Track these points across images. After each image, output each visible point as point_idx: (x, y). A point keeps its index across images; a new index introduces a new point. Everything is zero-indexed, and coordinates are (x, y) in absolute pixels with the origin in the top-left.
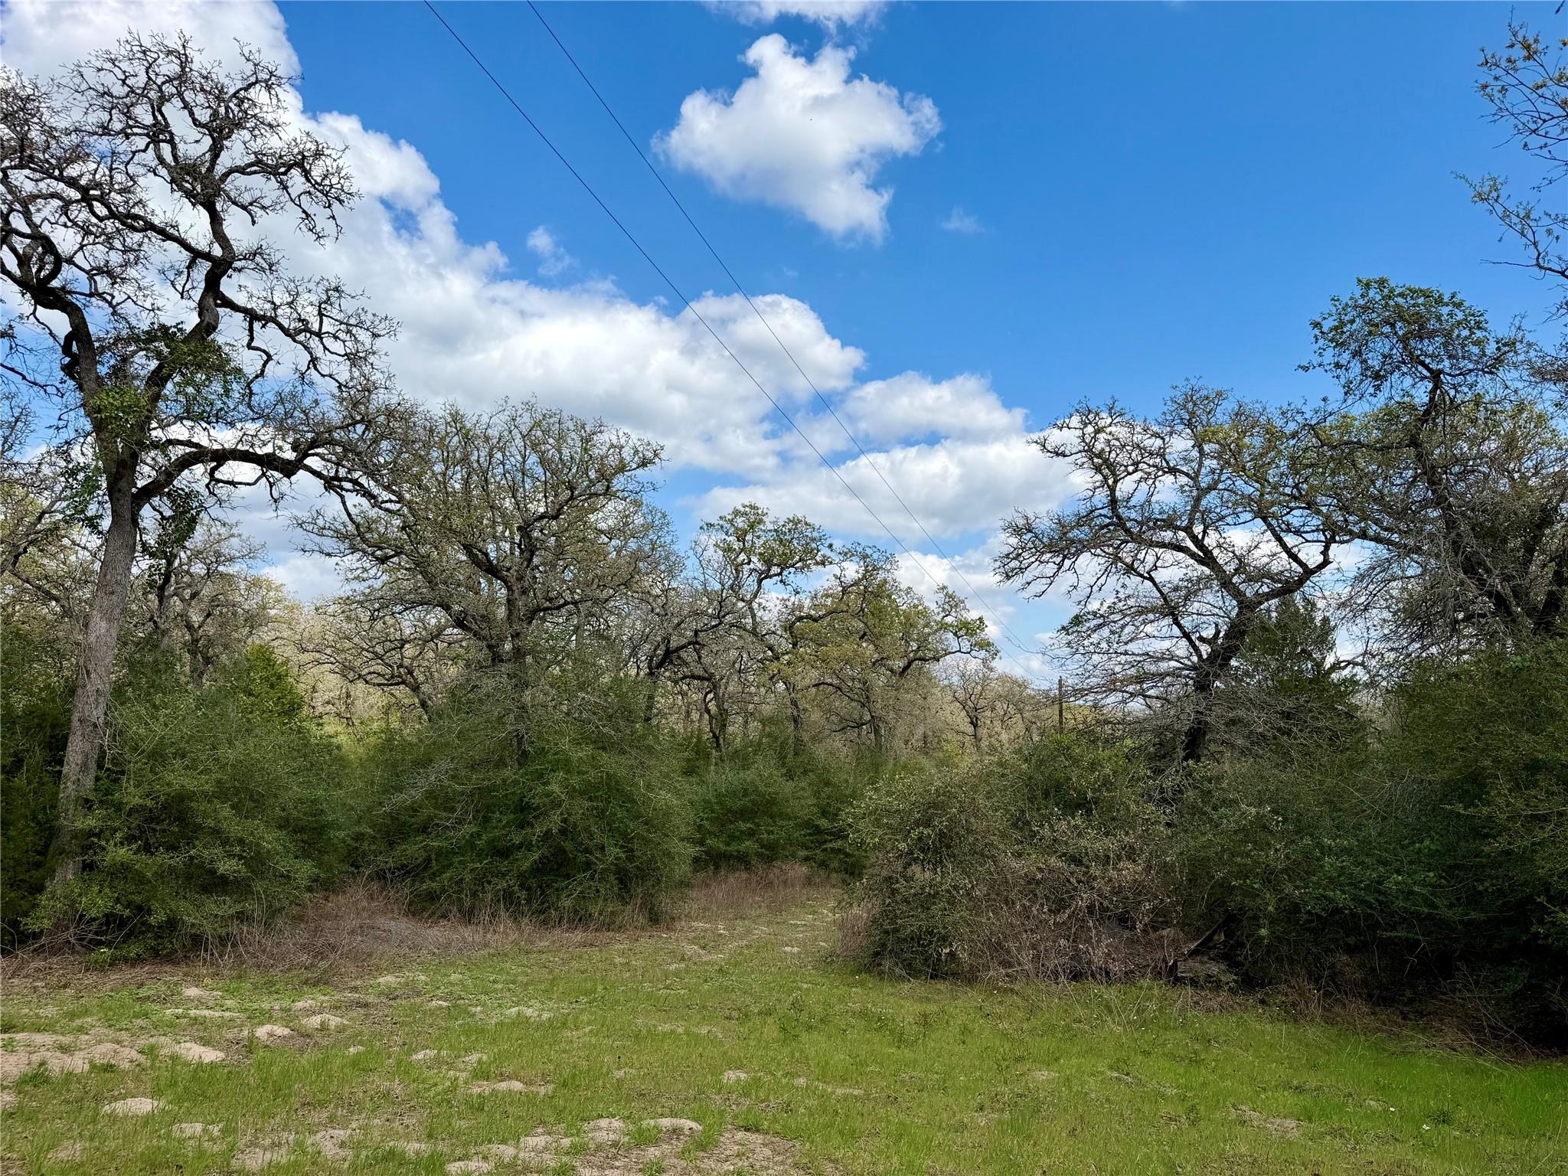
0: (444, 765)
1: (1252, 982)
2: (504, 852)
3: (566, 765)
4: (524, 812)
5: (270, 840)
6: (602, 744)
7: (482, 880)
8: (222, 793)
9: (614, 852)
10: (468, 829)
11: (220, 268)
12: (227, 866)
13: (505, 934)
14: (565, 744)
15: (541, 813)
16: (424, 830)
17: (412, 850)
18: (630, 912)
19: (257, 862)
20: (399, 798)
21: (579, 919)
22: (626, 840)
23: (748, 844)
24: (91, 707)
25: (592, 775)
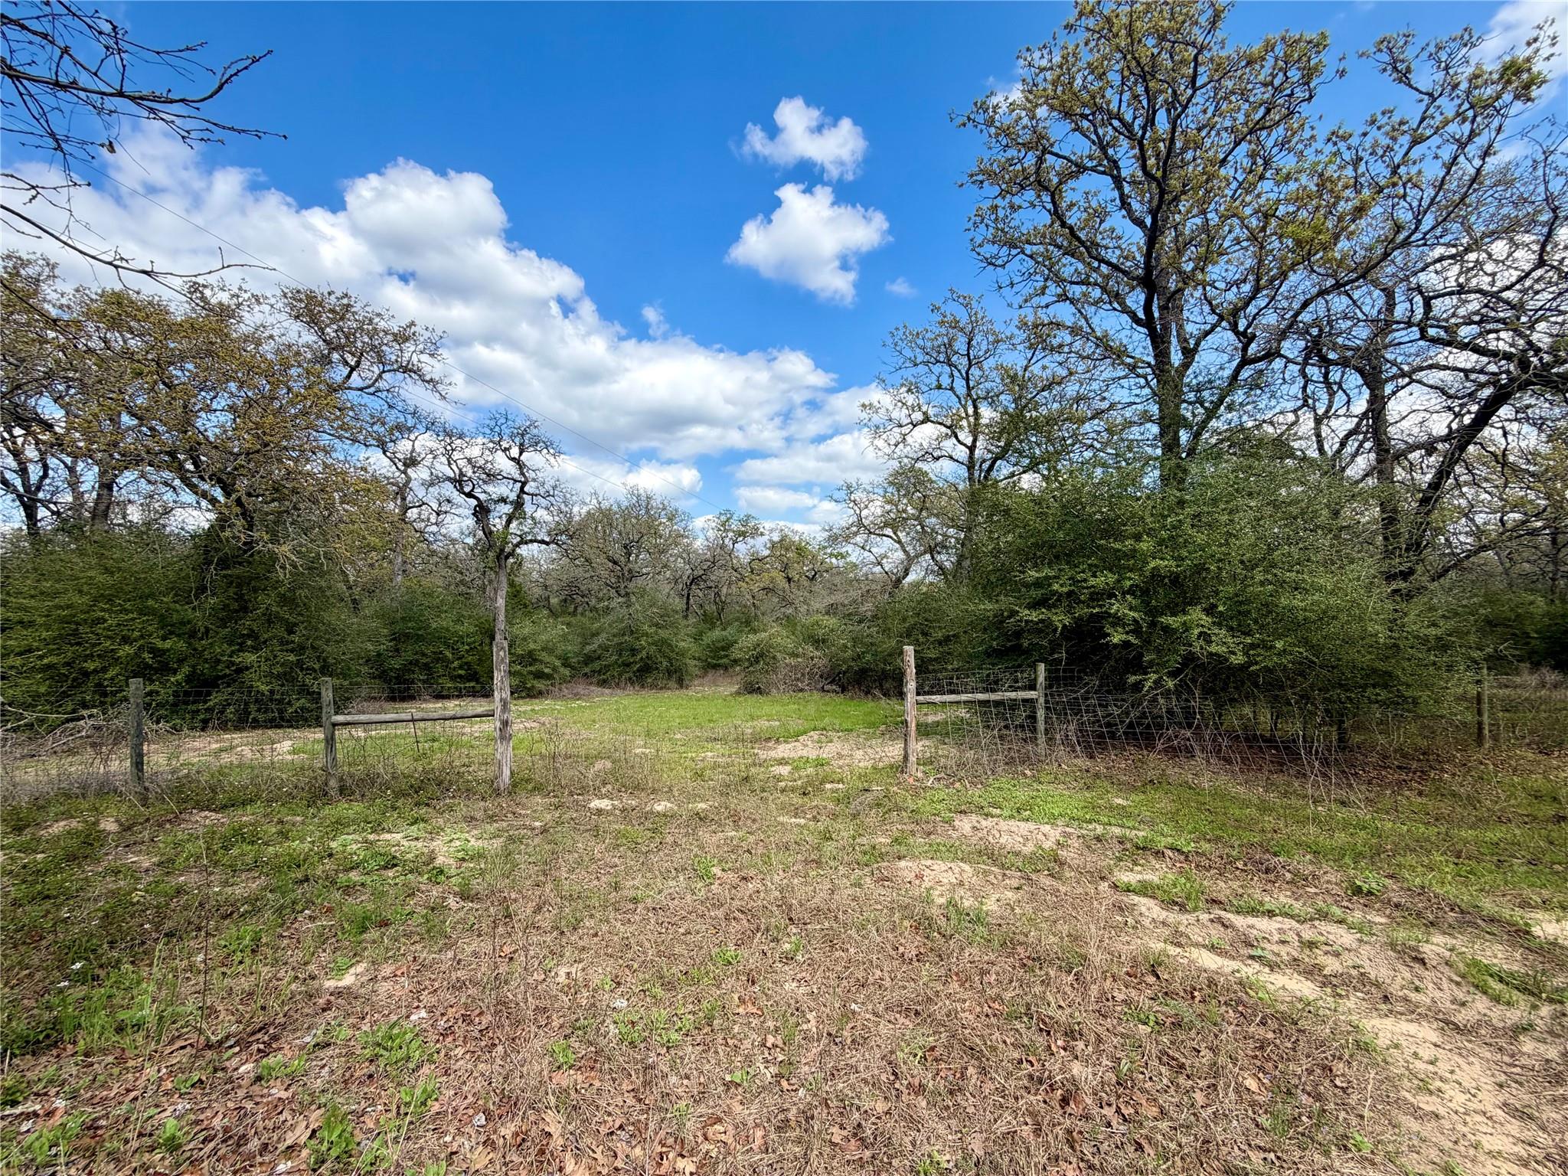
0: (604, 635)
1: (844, 690)
2: (628, 665)
3: (647, 635)
4: (634, 651)
5: (558, 663)
6: (657, 625)
7: (620, 675)
8: (543, 649)
9: (665, 663)
10: (614, 658)
11: (524, 484)
12: (547, 670)
13: (630, 690)
14: (646, 627)
15: (639, 651)
16: (599, 658)
17: (596, 665)
18: (672, 684)
19: (554, 669)
20: (588, 648)
21: (653, 686)
22: (670, 660)
23: (725, 661)
24: (501, 624)
25: (656, 638)
